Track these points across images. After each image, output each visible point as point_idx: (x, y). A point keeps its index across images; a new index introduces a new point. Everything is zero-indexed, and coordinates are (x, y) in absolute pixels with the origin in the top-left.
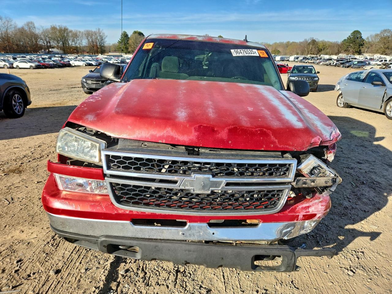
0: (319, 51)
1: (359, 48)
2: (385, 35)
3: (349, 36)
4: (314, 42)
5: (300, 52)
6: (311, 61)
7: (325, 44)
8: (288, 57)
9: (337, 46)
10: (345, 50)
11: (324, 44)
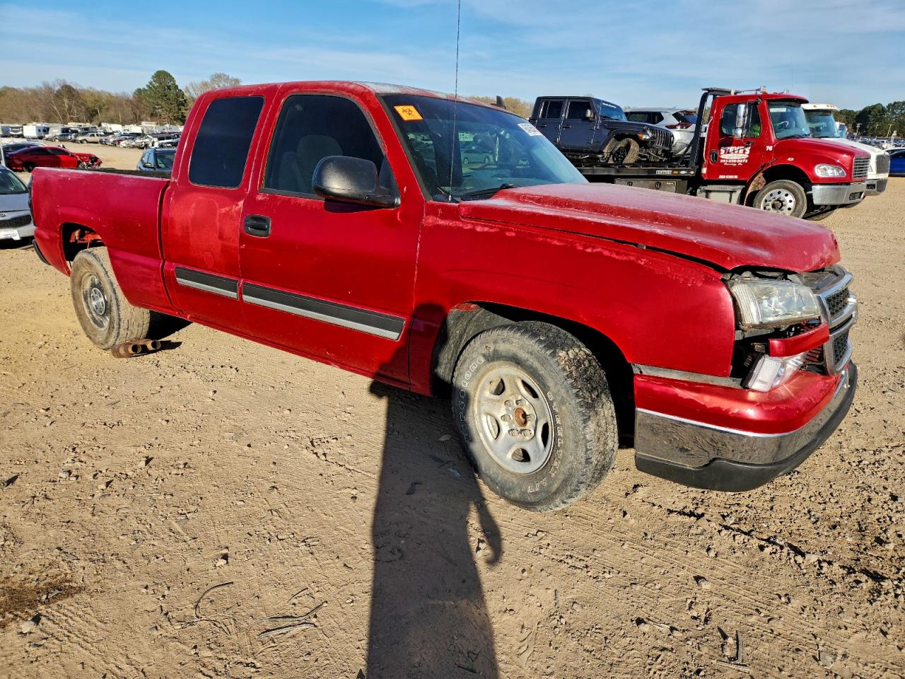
0: (92, 115)
1: (180, 110)
2: (221, 85)
3: (151, 83)
4: (68, 91)
5: (40, 115)
6: (93, 138)
7: (99, 97)
8: (19, 128)
9: (129, 103)
10: (152, 115)
11: (97, 99)
